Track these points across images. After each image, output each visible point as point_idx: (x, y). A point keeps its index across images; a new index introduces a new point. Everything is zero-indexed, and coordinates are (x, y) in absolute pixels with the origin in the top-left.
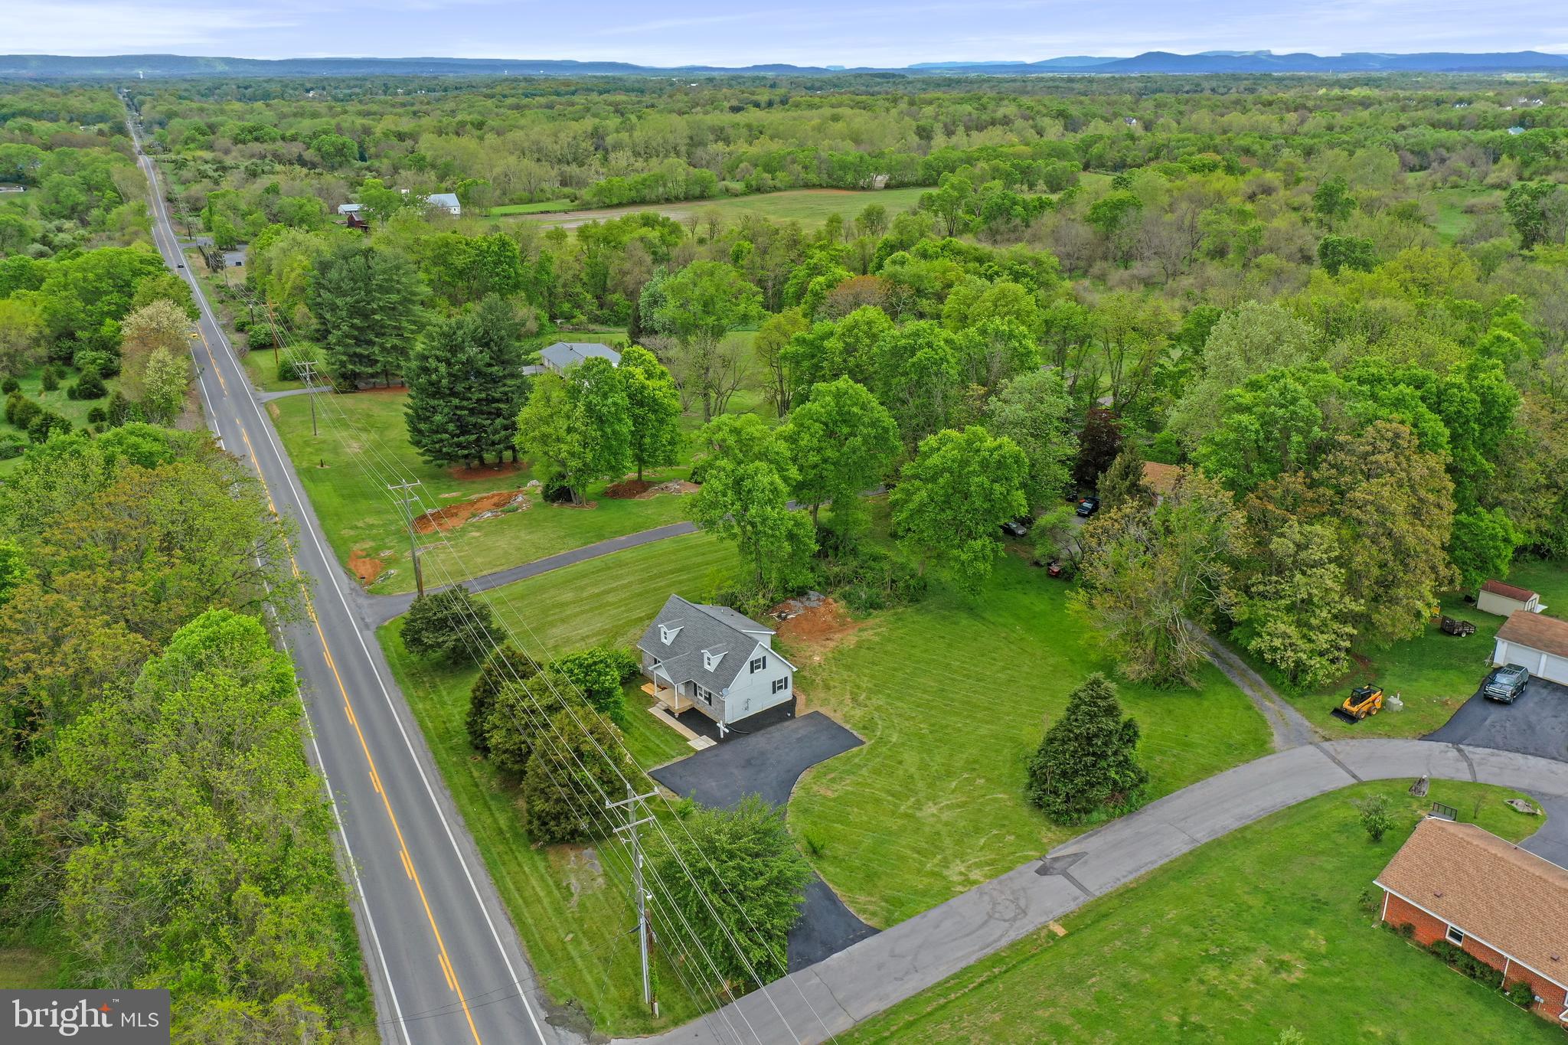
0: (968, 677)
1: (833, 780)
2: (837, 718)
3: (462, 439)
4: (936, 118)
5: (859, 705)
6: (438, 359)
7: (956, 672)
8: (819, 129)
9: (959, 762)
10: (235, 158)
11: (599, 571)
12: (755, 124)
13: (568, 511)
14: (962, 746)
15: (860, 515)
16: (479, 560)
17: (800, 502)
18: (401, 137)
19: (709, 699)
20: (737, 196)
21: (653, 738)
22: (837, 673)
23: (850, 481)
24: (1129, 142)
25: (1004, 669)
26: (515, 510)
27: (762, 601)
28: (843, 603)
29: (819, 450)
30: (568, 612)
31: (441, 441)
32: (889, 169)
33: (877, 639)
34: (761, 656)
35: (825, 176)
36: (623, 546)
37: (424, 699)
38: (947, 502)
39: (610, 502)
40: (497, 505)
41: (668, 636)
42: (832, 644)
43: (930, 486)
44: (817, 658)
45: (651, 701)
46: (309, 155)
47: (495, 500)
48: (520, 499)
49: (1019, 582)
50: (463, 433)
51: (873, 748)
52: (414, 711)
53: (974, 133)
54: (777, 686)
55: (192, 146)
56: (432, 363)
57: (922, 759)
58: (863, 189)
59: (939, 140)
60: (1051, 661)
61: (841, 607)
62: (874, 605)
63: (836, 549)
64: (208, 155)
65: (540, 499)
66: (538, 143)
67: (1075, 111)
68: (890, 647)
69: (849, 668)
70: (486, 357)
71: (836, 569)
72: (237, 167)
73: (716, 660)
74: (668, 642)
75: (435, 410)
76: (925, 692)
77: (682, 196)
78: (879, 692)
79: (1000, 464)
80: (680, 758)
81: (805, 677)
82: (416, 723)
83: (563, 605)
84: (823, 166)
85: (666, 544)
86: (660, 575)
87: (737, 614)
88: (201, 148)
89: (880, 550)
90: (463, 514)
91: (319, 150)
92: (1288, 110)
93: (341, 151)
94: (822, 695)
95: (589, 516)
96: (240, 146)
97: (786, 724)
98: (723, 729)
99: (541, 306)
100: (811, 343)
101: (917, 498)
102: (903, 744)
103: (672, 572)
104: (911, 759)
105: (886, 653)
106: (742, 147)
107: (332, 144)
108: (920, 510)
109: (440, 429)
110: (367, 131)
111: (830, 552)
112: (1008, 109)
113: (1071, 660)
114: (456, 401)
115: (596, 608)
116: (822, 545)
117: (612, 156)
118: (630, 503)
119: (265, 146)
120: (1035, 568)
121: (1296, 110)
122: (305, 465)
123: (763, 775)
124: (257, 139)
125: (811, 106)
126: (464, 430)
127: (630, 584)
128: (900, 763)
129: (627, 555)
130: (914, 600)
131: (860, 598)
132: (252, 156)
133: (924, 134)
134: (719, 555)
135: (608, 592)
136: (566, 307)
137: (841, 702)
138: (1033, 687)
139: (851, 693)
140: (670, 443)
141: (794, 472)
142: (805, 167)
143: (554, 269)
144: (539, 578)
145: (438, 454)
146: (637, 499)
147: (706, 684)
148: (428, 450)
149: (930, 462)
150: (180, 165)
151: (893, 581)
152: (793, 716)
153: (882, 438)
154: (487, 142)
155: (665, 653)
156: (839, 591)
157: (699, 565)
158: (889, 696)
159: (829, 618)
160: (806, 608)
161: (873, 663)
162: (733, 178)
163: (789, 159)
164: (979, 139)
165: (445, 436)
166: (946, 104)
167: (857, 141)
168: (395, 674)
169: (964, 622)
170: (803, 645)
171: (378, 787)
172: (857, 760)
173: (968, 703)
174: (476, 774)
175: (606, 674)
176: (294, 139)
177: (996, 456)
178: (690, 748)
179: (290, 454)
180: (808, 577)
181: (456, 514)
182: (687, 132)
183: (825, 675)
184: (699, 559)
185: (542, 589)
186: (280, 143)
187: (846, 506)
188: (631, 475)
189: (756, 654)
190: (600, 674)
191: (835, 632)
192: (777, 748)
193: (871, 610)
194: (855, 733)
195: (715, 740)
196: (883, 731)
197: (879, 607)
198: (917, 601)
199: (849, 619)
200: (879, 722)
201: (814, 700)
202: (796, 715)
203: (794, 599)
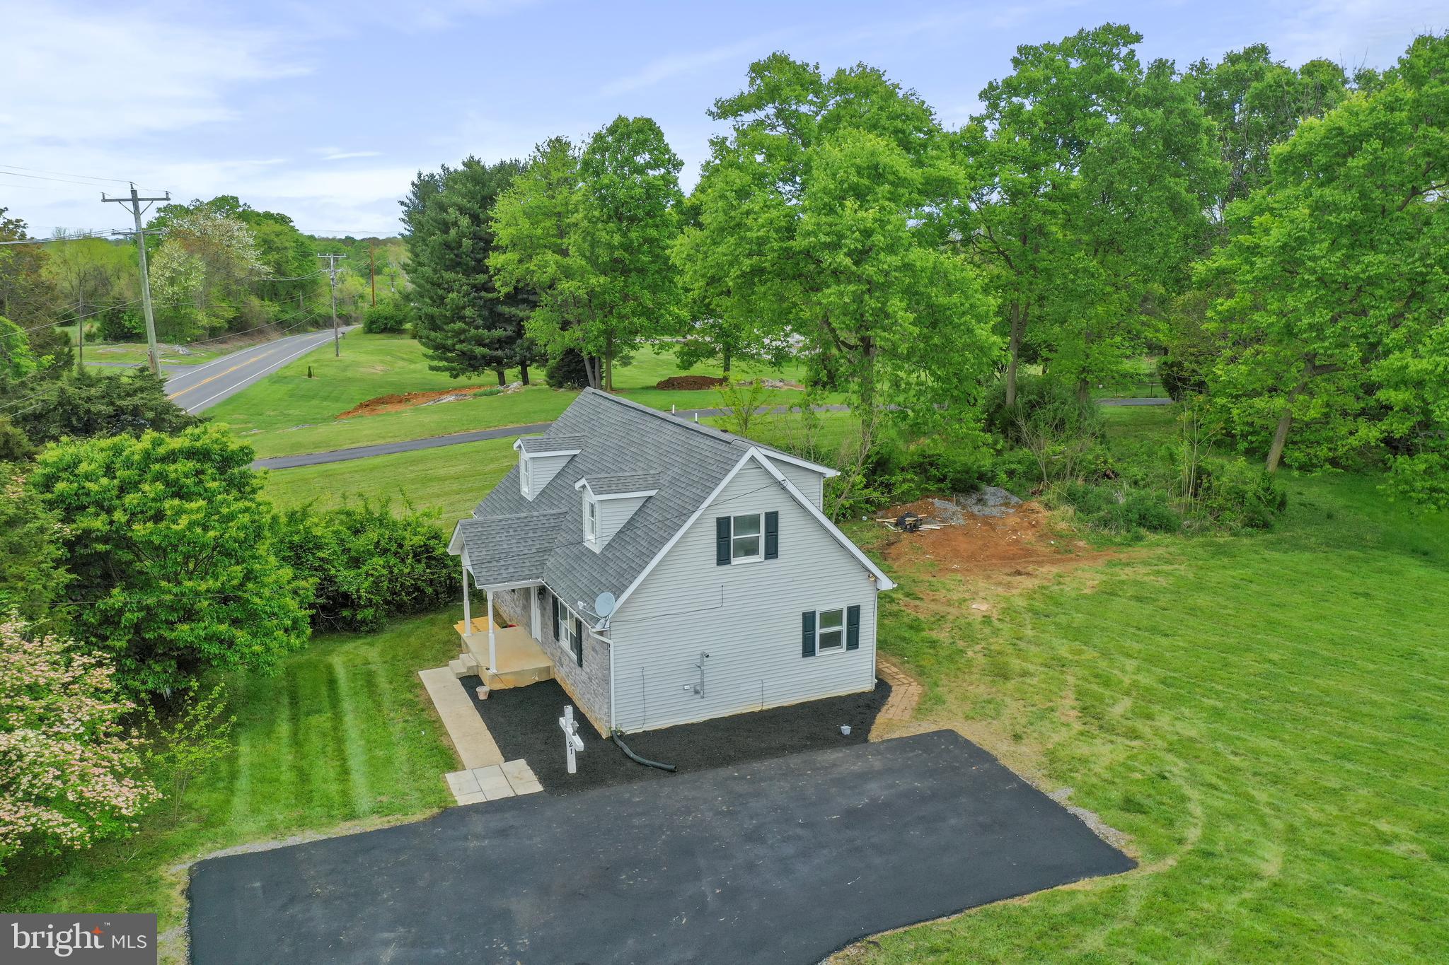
2: (1024, 762)
5: (1107, 729)
21: (354, 748)
22: (1038, 643)
28: (1070, 510)
33: (1161, 583)
34: (760, 511)
39: (653, 391)
42: (1028, 583)
44: (980, 606)
45: (448, 653)
48: (514, 386)
51: (1171, 893)
61: (1060, 519)
62: (1149, 522)
68: (1202, 601)
69: (1074, 635)
73: (617, 517)
75: (450, 287)
78: (1179, 701)
81: (920, 622)
90: (419, 400)
94: (980, 690)
97: (827, 758)
98: (575, 746)
105: (1192, 610)
109: (455, 316)
130: (1258, 524)
131: (1111, 505)
137: (1041, 716)
139: (1081, 694)
146: (701, 390)
148: (439, 350)
152: (859, 738)
156: (1059, 490)
158: (1217, 714)
159: (1028, 536)
160: (970, 515)
161: (1155, 631)
170: (949, 580)
181: (407, 401)
183: (997, 644)
191: (1041, 563)
192: (753, 837)
193: (1143, 531)
194: (1092, 821)
195: (543, 779)
196: (1211, 825)
197: (1163, 525)
198: (1266, 526)
199: (1081, 544)
200: (1193, 793)
201: (950, 698)
202: (874, 736)
203: (945, 498)
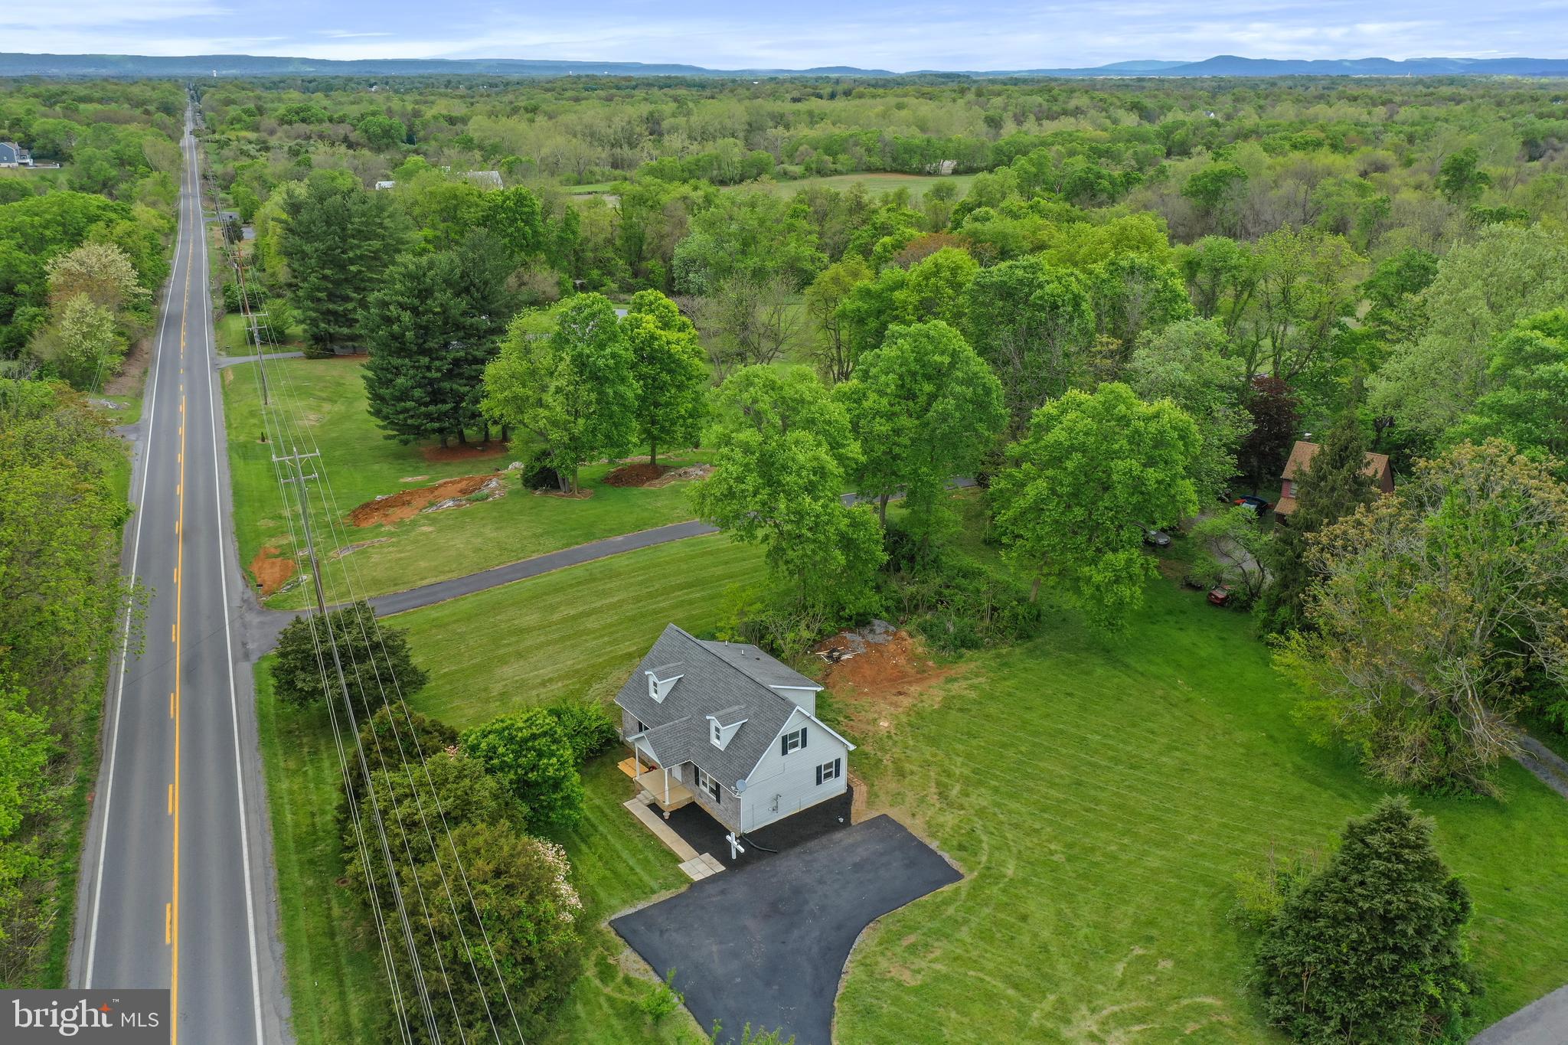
0: (1117, 761)
1: (912, 949)
2: (916, 827)
3: (432, 408)
4: (1005, 109)
5: (950, 805)
6: (403, 307)
7: (1096, 752)
8: (884, 115)
9: (1123, 922)
10: (280, 138)
11: (579, 583)
12: (817, 112)
13: (552, 503)
14: (1123, 888)
15: (947, 514)
16: (423, 564)
17: (861, 494)
18: (452, 121)
19: (716, 791)
20: (795, 179)
21: (625, 855)
22: (914, 749)
23: (935, 463)
24: (1213, 129)
25: (1170, 748)
26: (484, 498)
27: (806, 634)
28: (922, 638)
29: (890, 416)
30: (529, 643)
31: (406, 410)
32: (957, 156)
33: (973, 695)
34: (799, 729)
35: (889, 160)
36: (618, 550)
37: (291, 774)
38: (1075, 495)
39: (609, 490)
40: (463, 492)
41: (660, 690)
42: (906, 702)
43: (1050, 472)
44: (884, 724)
45: (630, 788)
46: (354, 136)
47: (463, 485)
48: (493, 484)
49: (1170, 612)
50: (434, 402)
51: (976, 888)
52: (273, 796)
53: (1045, 122)
54: (822, 774)
55: (237, 126)
56: (394, 310)
57: (1059, 913)
58: (929, 174)
59: (1009, 129)
60: (1241, 736)
61: (918, 645)
62: (966, 642)
63: (912, 559)
64: (252, 135)
65: (519, 486)
66: (591, 126)
67: (1149, 103)
68: (993, 709)
69: (932, 741)
70: (463, 303)
71: (911, 589)
72: (281, 147)
73: (729, 732)
74: (658, 697)
75: (398, 371)
76: (1052, 785)
77: (737, 178)
78: (980, 783)
79: (1160, 442)
80: (665, 895)
81: (866, 756)
82: (268, 815)
83: (521, 631)
84: (887, 149)
85: (676, 548)
86: (666, 591)
87: (767, 658)
88: (247, 129)
89: (970, 561)
90: (419, 502)
91: (366, 131)
92: (1374, 105)
93: (387, 133)
94: (893, 786)
95: (579, 509)
96: (286, 127)
97: (838, 836)
98: (737, 847)
99: (565, 270)
100: (878, 296)
101: (1031, 491)
102: (1025, 882)
103: (681, 587)
104: (1040, 909)
105: (987, 716)
106: (804, 132)
107: (380, 125)
108: (1037, 508)
109: (404, 396)
110: (417, 114)
111: (904, 563)
112: (1082, 101)
113: (1270, 737)
114: (425, 360)
115: (569, 637)
116: (892, 553)
117: (666, 137)
118: (635, 492)
119: (311, 127)
120: (1190, 593)
121: (1383, 104)
122: (242, 438)
123: (796, 933)
124: (303, 121)
125: (874, 97)
126: (437, 397)
127: (620, 604)
128: (1024, 918)
129: (621, 562)
130: (1024, 636)
131: (946, 631)
132: (298, 137)
133: (994, 123)
134: (747, 565)
135: (588, 614)
136: (595, 273)
137: (922, 800)
138: (1221, 783)
139: (938, 784)
140: (691, 416)
141: (854, 449)
142: (869, 150)
143: (582, 232)
144: (498, 592)
145: (404, 428)
146: (646, 488)
147: (712, 770)
148: (392, 423)
149: (1050, 438)
150: (223, 144)
151: (994, 609)
152: (847, 823)
153: (981, 404)
154: (537, 125)
155: (653, 716)
156: (916, 620)
157: (719, 578)
158: (996, 790)
159: (902, 661)
160: (868, 644)
161: (969, 734)
162: (792, 163)
163: (851, 141)
164: (1050, 127)
165: (410, 404)
166: (1016, 95)
167: (923, 129)
168: (263, 730)
169: (1099, 671)
170: (865, 701)
171: (172, 934)
172: (950, 911)
173: (1121, 807)
174: (336, 911)
175: (552, 754)
176: (341, 120)
177: (1153, 427)
178: (682, 877)
179: (229, 426)
180: (872, 600)
181: (409, 503)
182: (746, 118)
183: (897, 751)
184: (719, 571)
185: (497, 607)
186: (327, 125)
187: (928, 501)
188: (638, 456)
189: (791, 725)
190: (540, 754)
191: (910, 683)
192: (821, 882)
193: (963, 650)
194: (947, 857)
195: (723, 863)
196: (991, 855)
197: (974, 645)
198: (1029, 637)
199: (930, 663)
200: (984, 838)
201: (881, 794)
202: (853, 822)
203: (851, 631)
